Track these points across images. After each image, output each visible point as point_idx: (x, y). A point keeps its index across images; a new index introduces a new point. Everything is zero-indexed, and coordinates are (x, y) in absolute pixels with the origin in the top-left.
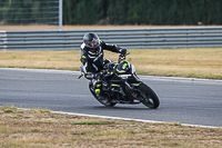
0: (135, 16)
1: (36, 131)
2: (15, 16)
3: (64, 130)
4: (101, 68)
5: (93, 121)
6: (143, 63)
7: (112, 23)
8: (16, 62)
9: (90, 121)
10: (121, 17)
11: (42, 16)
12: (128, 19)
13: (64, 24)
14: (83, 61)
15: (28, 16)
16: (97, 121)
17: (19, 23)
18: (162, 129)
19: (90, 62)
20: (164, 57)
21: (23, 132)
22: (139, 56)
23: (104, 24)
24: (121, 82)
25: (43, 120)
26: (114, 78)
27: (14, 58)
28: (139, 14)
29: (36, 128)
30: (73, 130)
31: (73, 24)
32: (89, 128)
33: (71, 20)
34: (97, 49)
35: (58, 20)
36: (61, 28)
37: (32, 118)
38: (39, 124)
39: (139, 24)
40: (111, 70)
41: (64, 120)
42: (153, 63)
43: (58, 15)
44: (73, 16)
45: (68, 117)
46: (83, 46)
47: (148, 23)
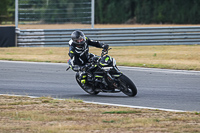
0: (160, 15)
1: (70, 119)
2: (51, 16)
3: (95, 119)
4: (86, 61)
5: (122, 110)
6: (167, 58)
7: (139, 22)
8: (52, 57)
9: (119, 110)
10: (147, 17)
11: (76, 15)
12: (154, 18)
13: (95, 23)
14: (71, 55)
15: (64, 16)
16: (126, 110)
17: (55, 22)
18: (184, 117)
19: (77, 56)
20: (185, 53)
21: (58, 120)
22: (163, 52)
23: (132, 23)
24: (104, 74)
25: (77, 109)
26: (98, 70)
27: (51, 53)
28: (163, 14)
29: (70, 116)
30: (104, 118)
31: (104, 23)
32: (118, 117)
33: (102, 20)
34: (83, 45)
35: (90, 19)
36: (93, 26)
37: (67, 108)
38: (73, 113)
39: (163, 23)
40: (95, 63)
41: (96, 110)
42: (176, 58)
43: (90, 15)
44: (104, 16)
45: (99, 106)
46: (71, 42)
47: (171, 23)
